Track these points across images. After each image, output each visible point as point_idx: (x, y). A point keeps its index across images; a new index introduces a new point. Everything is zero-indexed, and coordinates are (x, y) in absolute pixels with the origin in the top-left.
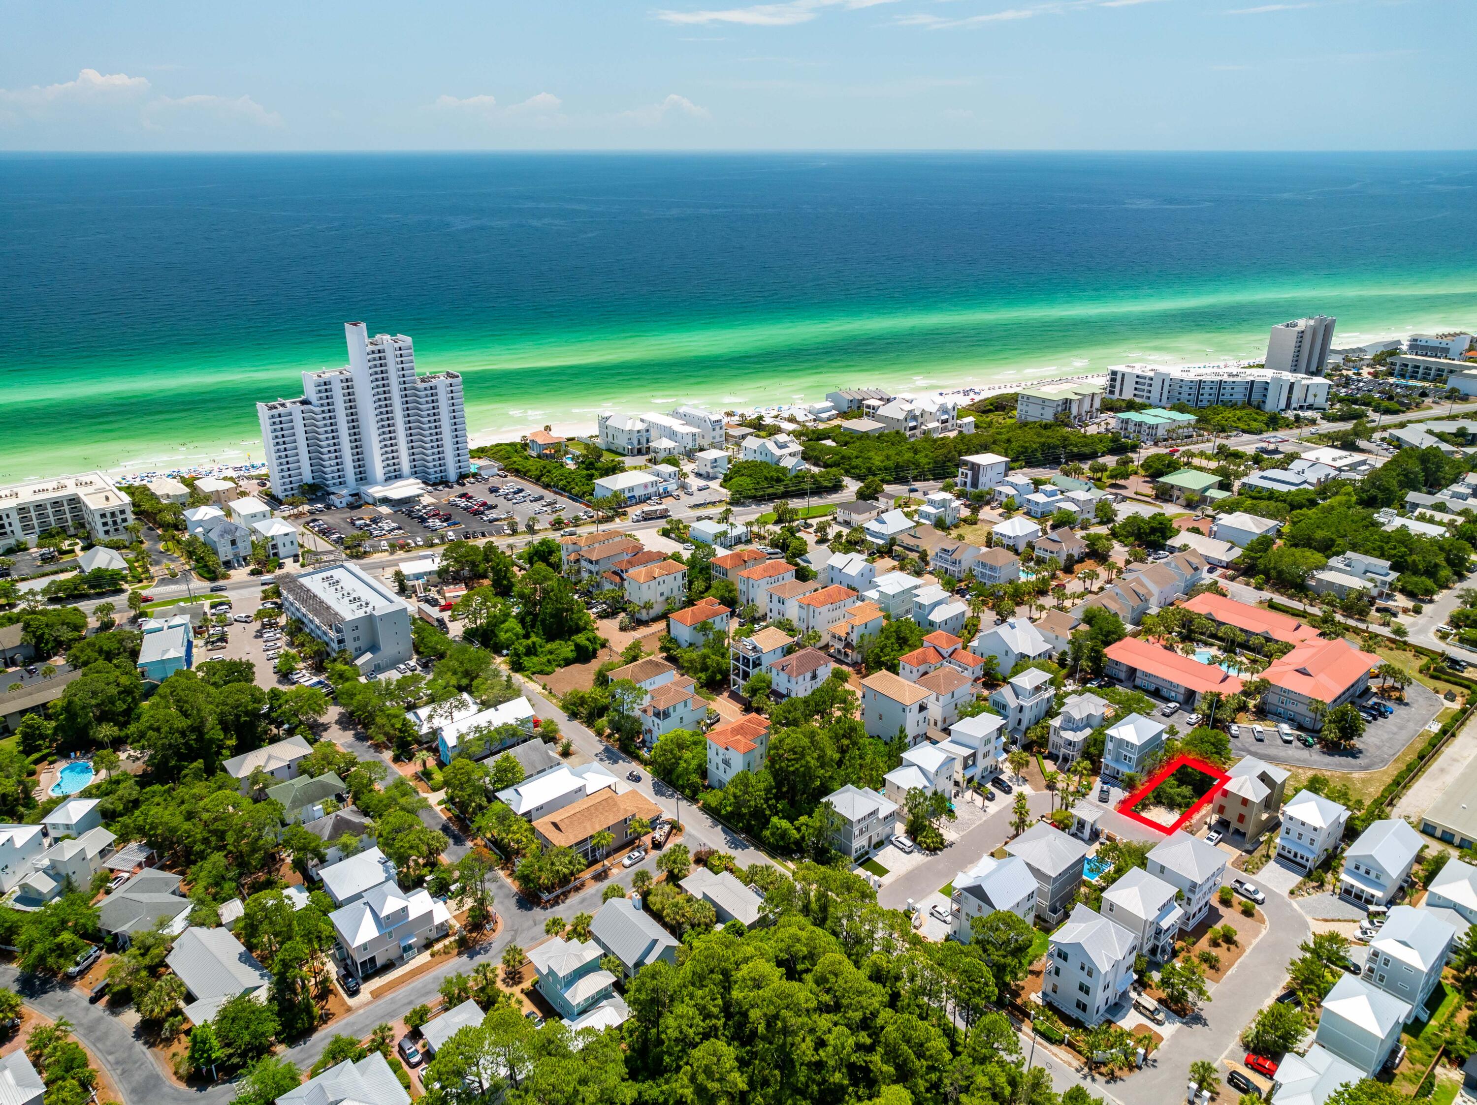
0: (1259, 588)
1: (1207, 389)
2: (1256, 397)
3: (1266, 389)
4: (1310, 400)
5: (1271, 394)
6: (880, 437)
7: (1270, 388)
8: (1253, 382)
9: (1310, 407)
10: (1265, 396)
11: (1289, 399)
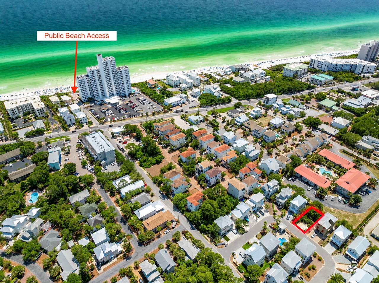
0: (341, 145)
1: (339, 66)
2: (353, 69)
3: (356, 67)
4: (369, 70)
5: (357, 68)
6: (243, 84)
7: (357, 67)
8: (352, 64)
9: (369, 73)
10: (356, 68)
11: (362, 70)
